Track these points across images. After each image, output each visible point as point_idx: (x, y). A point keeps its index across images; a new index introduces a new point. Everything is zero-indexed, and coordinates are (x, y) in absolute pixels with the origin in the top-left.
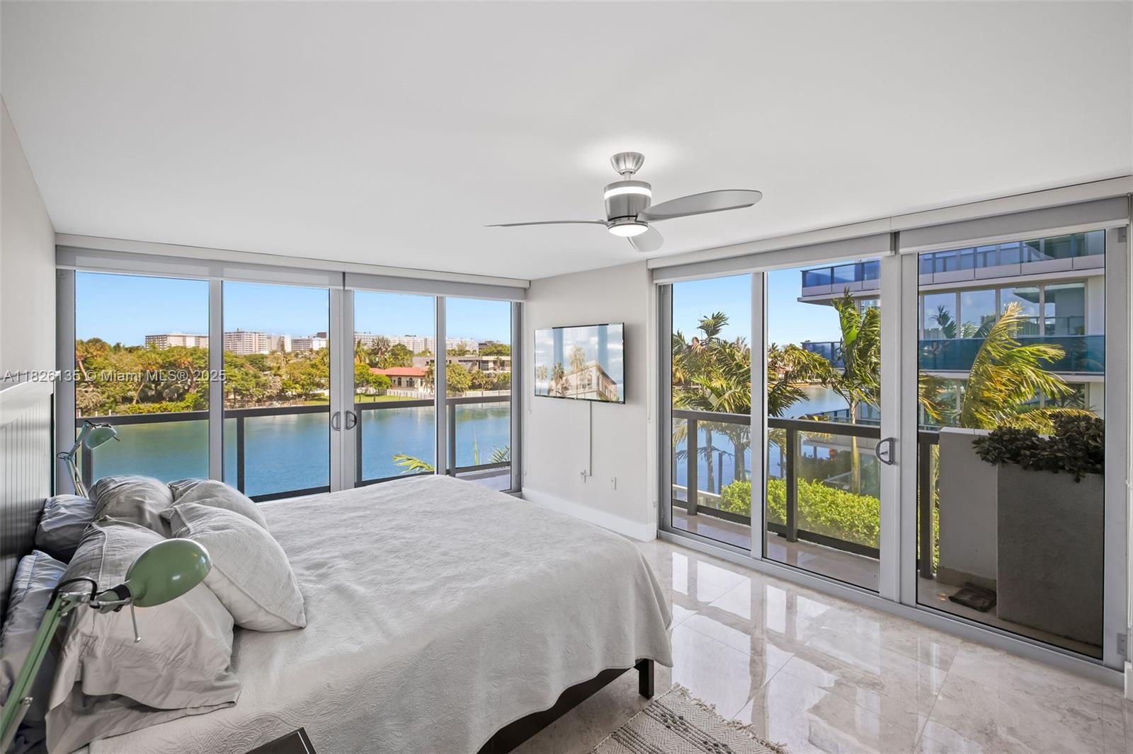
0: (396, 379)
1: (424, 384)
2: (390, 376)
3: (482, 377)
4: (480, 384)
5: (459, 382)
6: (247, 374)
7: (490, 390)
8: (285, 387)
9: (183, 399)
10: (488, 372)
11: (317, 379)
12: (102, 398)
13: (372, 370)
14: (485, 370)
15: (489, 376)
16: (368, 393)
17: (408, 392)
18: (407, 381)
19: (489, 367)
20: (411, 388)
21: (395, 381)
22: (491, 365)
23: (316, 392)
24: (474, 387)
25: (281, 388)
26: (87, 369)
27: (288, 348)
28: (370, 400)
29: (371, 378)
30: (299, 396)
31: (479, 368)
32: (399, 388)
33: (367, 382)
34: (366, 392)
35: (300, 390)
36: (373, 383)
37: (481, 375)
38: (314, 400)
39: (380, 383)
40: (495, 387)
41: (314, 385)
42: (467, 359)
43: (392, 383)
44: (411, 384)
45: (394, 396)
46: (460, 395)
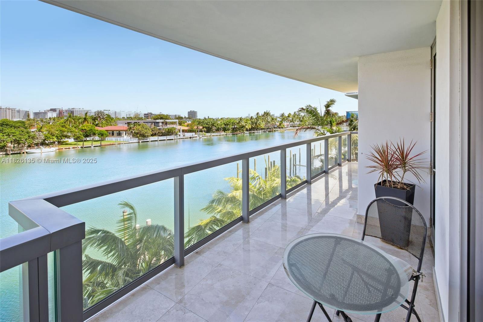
0: (111, 132)
1: (127, 134)
2: (107, 131)
4: (156, 133)
5: (146, 133)
7: (161, 136)
8: (46, 138)
10: (159, 127)
11: (65, 133)
13: (97, 128)
15: (160, 129)
16: (94, 140)
17: (118, 138)
18: (117, 133)
19: (160, 125)
21: (110, 133)
22: (160, 124)
23: (64, 140)
24: (152, 135)
25: (44, 139)
27: (32, 117)
28: (98, 144)
29: (97, 132)
30: (54, 142)
31: (155, 126)
32: (113, 136)
33: (94, 134)
34: (93, 139)
35: (55, 139)
36: (98, 134)
37: (156, 129)
38: (63, 144)
39: (102, 134)
40: (163, 135)
41: (64, 136)
42: (148, 121)
43: (108, 134)
44: (119, 134)
45: (110, 141)
46: (147, 139)
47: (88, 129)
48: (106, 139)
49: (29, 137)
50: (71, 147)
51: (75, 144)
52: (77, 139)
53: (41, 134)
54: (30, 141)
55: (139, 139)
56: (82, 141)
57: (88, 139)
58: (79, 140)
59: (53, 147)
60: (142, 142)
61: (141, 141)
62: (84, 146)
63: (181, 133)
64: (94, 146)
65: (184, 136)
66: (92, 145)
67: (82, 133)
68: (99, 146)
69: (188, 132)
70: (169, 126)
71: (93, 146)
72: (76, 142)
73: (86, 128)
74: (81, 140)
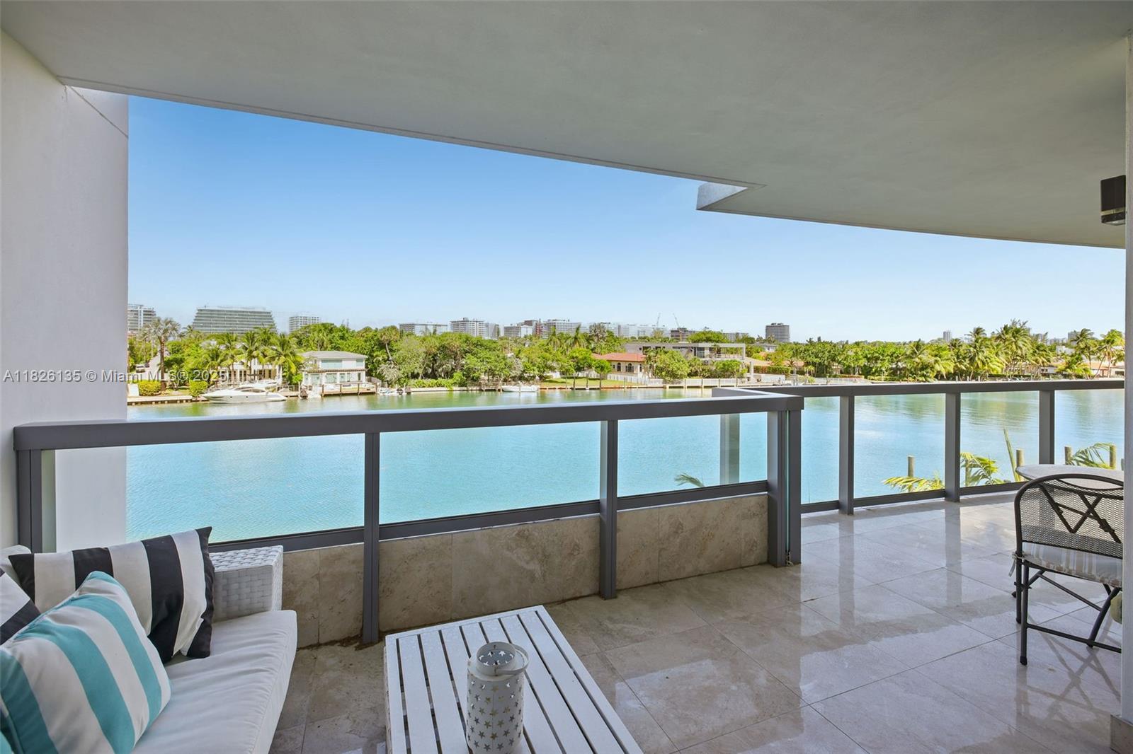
0: (616, 364)
1: (643, 370)
2: (610, 361)
3: (699, 365)
4: (697, 371)
5: (679, 369)
6: (498, 357)
7: (708, 377)
8: (526, 369)
9: (452, 377)
10: (704, 359)
11: (549, 363)
12: (400, 374)
13: (594, 356)
14: (701, 357)
15: (705, 363)
17: (628, 377)
18: (627, 367)
19: (705, 354)
20: (629, 374)
21: (614, 366)
22: (707, 352)
23: (548, 374)
24: (690, 375)
25: (523, 370)
26: (391, 350)
27: (502, 334)
28: (596, 384)
29: (594, 362)
30: (534, 377)
31: (695, 355)
32: (619, 373)
33: (590, 366)
34: (587, 375)
35: (536, 372)
36: (596, 368)
37: (698, 362)
38: (546, 381)
39: (602, 367)
40: (712, 375)
41: (547, 368)
42: (681, 346)
43: (612, 367)
44: (630, 369)
45: (614, 381)
46: (680, 383)
47: (580, 357)
48: (608, 376)
49: (505, 365)
50: (557, 387)
51: (563, 382)
52: (564, 373)
53: (519, 361)
54: (506, 371)
55: (665, 382)
56: (572, 378)
57: (580, 375)
58: (568, 375)
59: (533, 384)
60: (670, 387)
61: (668, 386)
62: (576, 387)
63: (752, 375)
64: (591, 389)
65: (758, 381)
66: (587, 386)
67: (571, 363)
68: (598, 389)
69: (769, 373)
70: (725, 358)
71: (589, 387)
72: (565, 378)
73: (577, 355)
74: (571, 376)
